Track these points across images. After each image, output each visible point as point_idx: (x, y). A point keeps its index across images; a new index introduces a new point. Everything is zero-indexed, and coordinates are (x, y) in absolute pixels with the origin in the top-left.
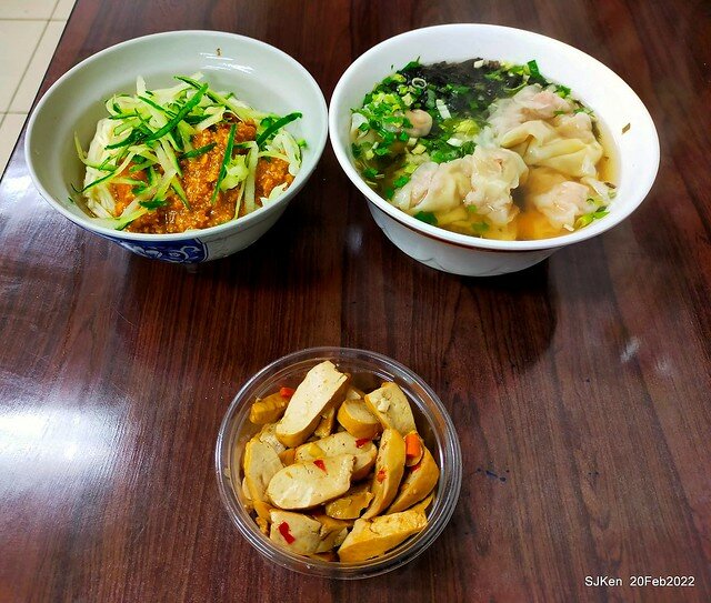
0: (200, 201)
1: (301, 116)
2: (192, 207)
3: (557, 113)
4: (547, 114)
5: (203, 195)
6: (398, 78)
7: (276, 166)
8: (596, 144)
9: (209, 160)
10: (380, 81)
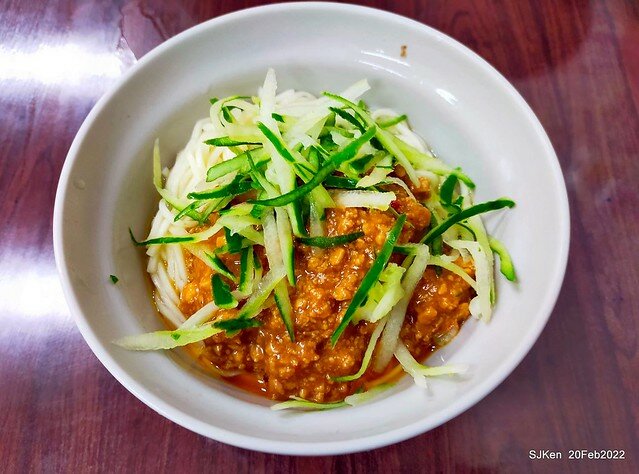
0: (312, 327)
1: (511, 204)
2: (298, 333)
5: (319, 319)
7: (450, 285)
9: (346, 258)
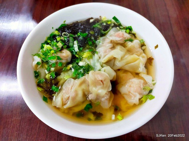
3: (126, 41)
4: (121, 42)
6: (56, 33)
8: (144, 54)
10: (48, 35)
